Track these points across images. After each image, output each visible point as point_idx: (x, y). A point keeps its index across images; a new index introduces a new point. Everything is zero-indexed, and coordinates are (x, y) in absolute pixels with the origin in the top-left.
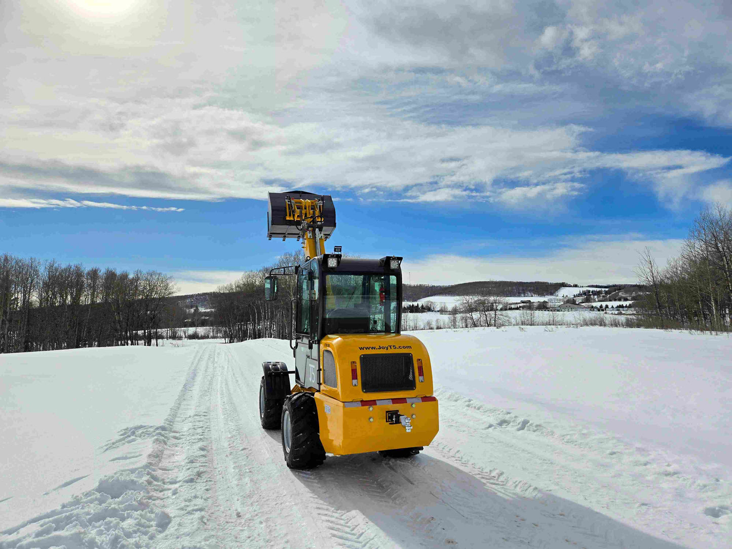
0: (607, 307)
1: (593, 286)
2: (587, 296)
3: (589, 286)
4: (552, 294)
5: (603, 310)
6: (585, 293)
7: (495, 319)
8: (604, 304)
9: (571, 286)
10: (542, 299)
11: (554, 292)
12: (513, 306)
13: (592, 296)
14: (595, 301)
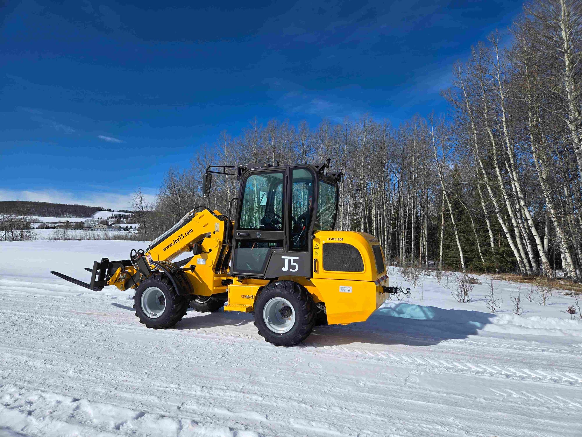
0: (131, 227)
1: (123, 211)
2: (118, 219)
3: (120, 211)
4: (89, 216)
5: (127, 230)
6: (116, 216)
7: (21, 236)
8: (129, 225)
9: (106, 210)
10: (79, 220)
11: (91, 215)
12: (50, 226)
13: (122, 219)
14: (124, 223)
